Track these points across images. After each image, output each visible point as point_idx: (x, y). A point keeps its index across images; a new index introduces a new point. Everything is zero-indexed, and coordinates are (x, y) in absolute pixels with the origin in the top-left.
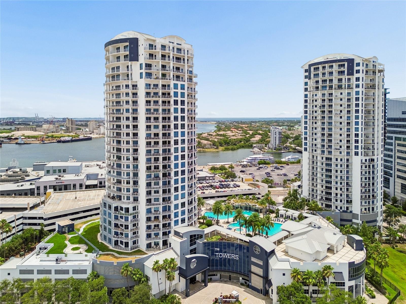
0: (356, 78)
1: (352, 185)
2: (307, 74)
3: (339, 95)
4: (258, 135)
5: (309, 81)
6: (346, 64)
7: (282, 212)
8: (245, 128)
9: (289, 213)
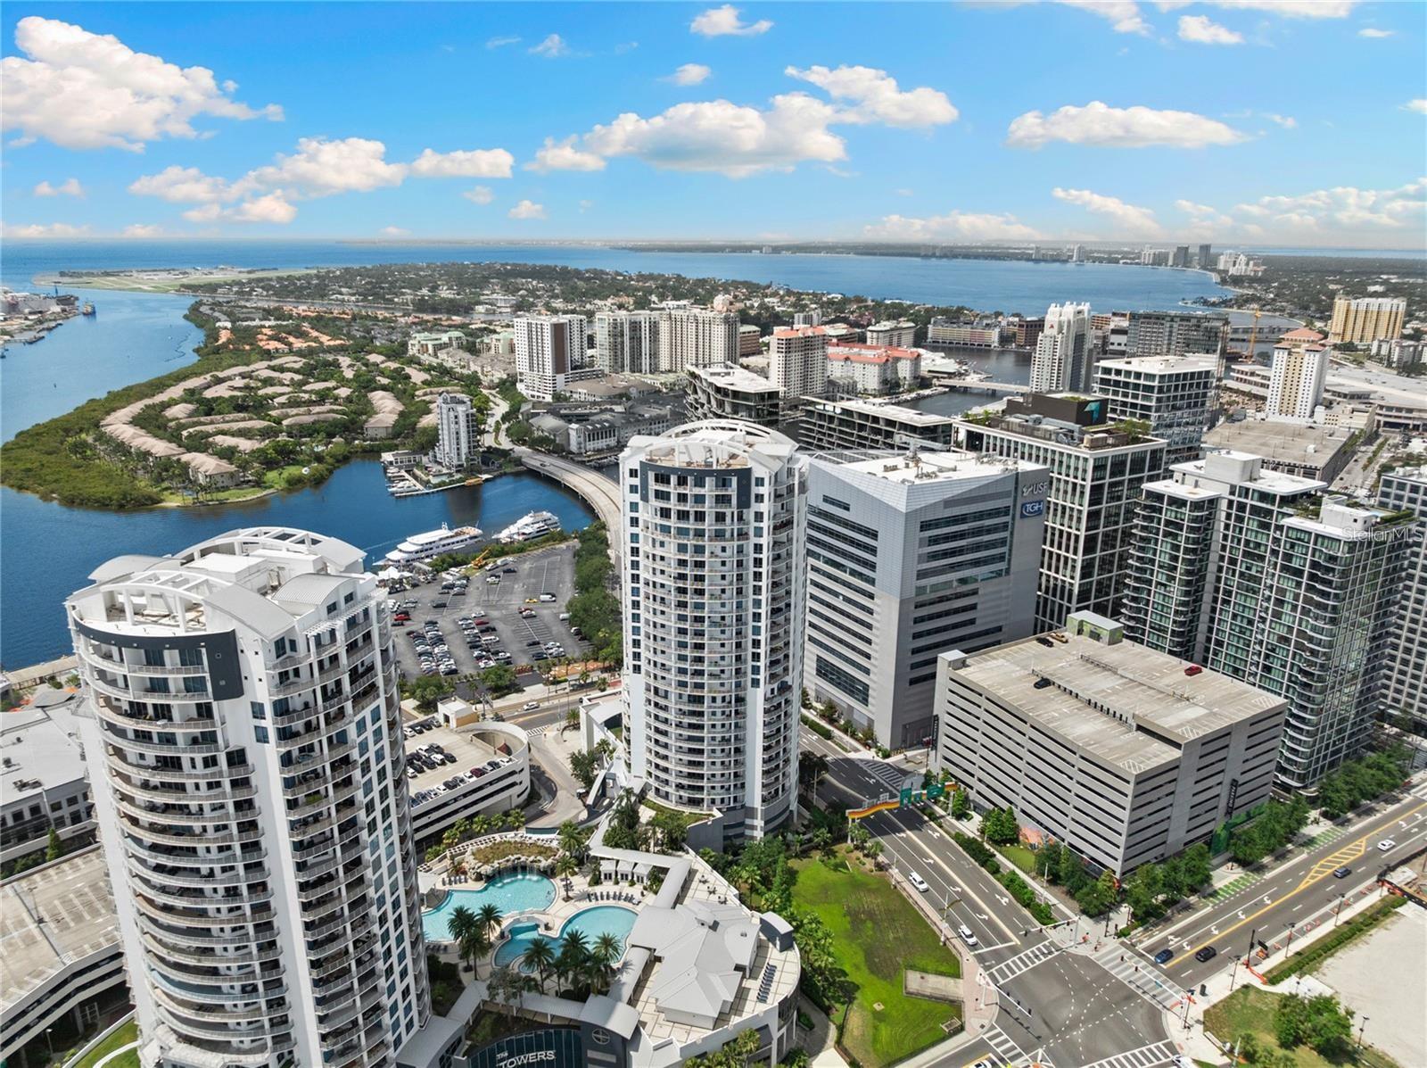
0: (756, 514)
2: (636, 481)
3: (718, 551)
4: (380, 393)
5: (641, 503)
6: (734, 480)
7: (606, 867)
8: (315, 334)
9: (624, 868)
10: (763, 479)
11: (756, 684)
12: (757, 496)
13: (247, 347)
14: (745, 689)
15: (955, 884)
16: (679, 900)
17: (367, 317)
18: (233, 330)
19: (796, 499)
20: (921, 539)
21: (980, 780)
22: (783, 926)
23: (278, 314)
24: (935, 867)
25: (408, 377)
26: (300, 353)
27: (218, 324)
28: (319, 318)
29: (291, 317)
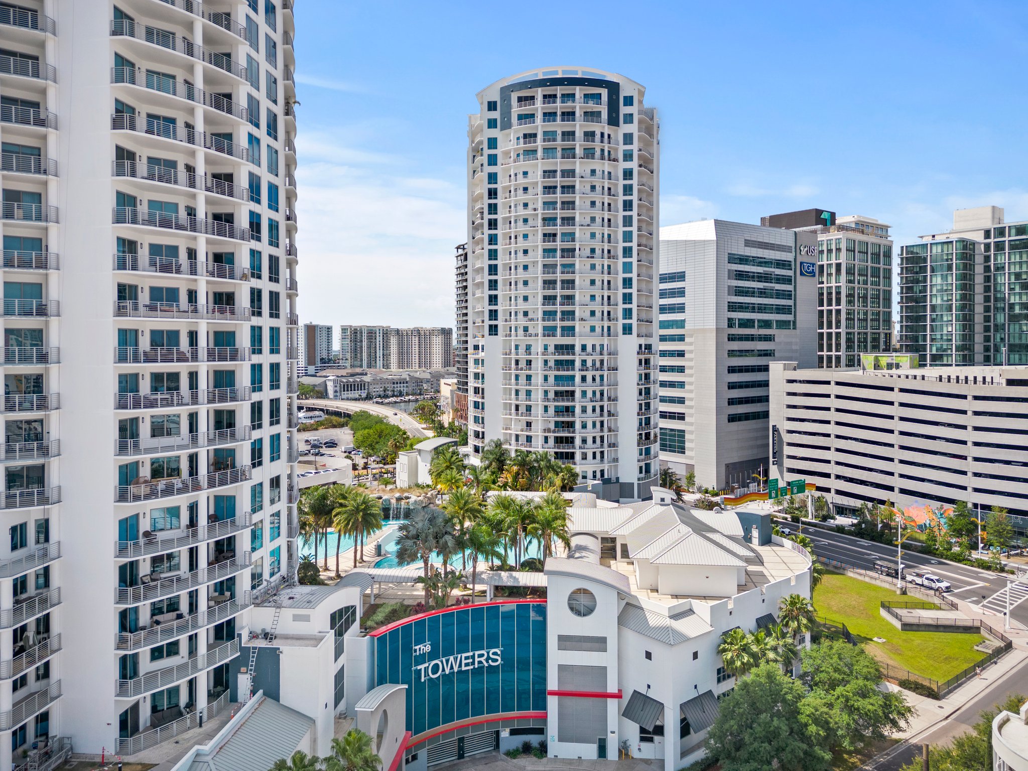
0: (625, 135)
1: (618, 410)
2: (496, 114)
3: (588, 175)
5: (501, 135)
6: (605, 93)
10: (632, 97)
11: (627, 330)
12: (625, 115)
20: (729, 271)
21: (839, 477)
24: (832, 546)
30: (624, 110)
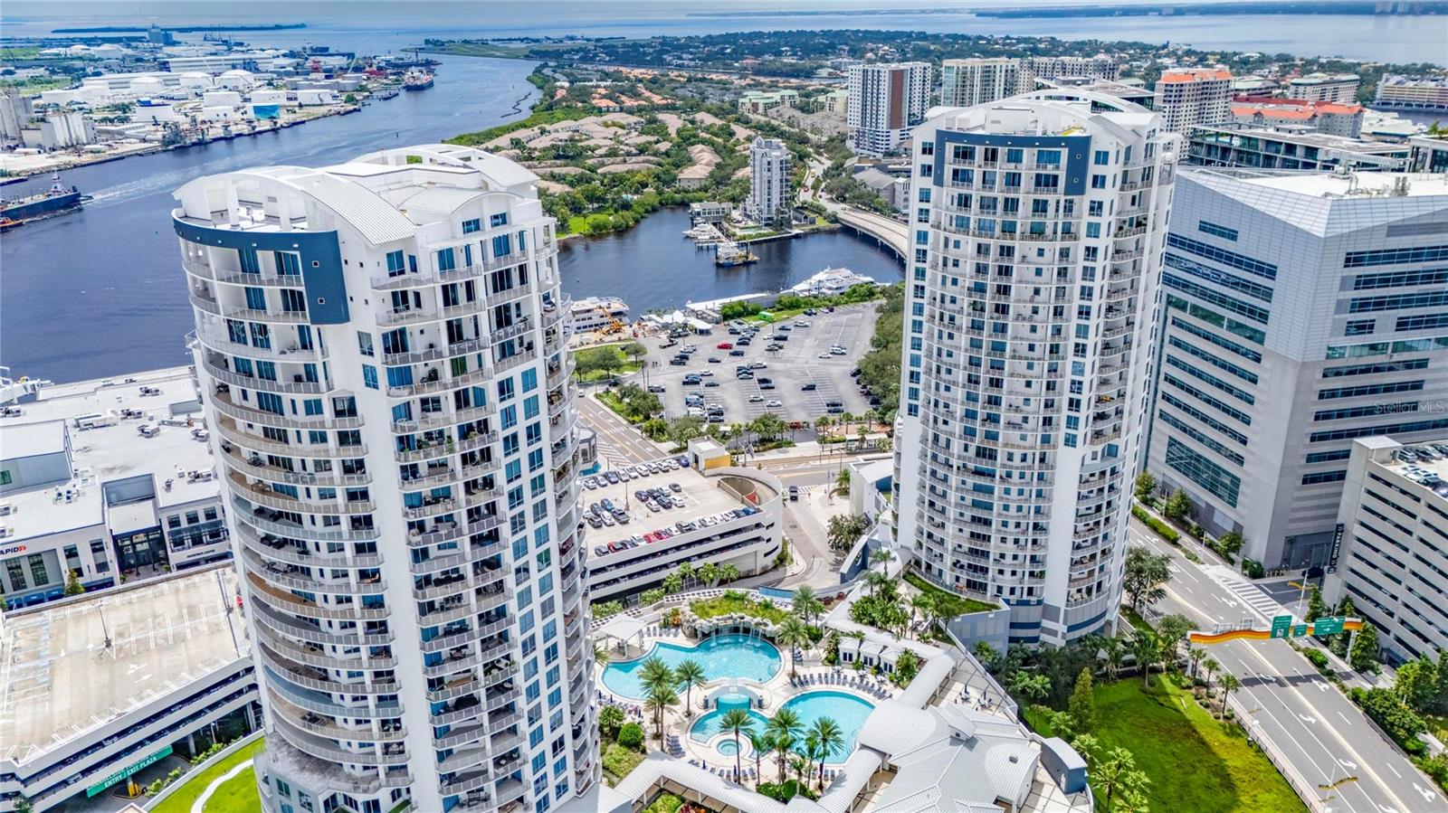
0: (1092, 204)
1: (1050, 528)
2: (930, 160)
3: (1033, 255)
4: (700, 147)
5: (934, 190)
6: (1065, 152)
7: (848, 645)
8: (648, 94)
9: (870, 650)
10: (1106, 154)
11: (1070, 441)
12: (1095, 178)
13: (580, 105)
14: (1055, 447)
15: (1347, 757)
16: (934, 699)
17: (703, 80)
18: (569, 90)
19: (1155, 188)
20: (1344, 279)
21: (1403, 622)
22: (1073, 760)
23: (617, 77)
24: (1317, 729)
25: (732, 134)
26: (630, 112)
27: (558, 84)
28: (654, 81)
29: (628, 79)
30: (1094, 169)
